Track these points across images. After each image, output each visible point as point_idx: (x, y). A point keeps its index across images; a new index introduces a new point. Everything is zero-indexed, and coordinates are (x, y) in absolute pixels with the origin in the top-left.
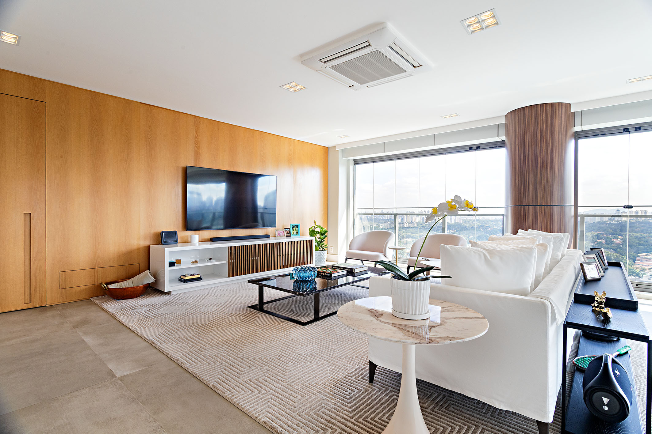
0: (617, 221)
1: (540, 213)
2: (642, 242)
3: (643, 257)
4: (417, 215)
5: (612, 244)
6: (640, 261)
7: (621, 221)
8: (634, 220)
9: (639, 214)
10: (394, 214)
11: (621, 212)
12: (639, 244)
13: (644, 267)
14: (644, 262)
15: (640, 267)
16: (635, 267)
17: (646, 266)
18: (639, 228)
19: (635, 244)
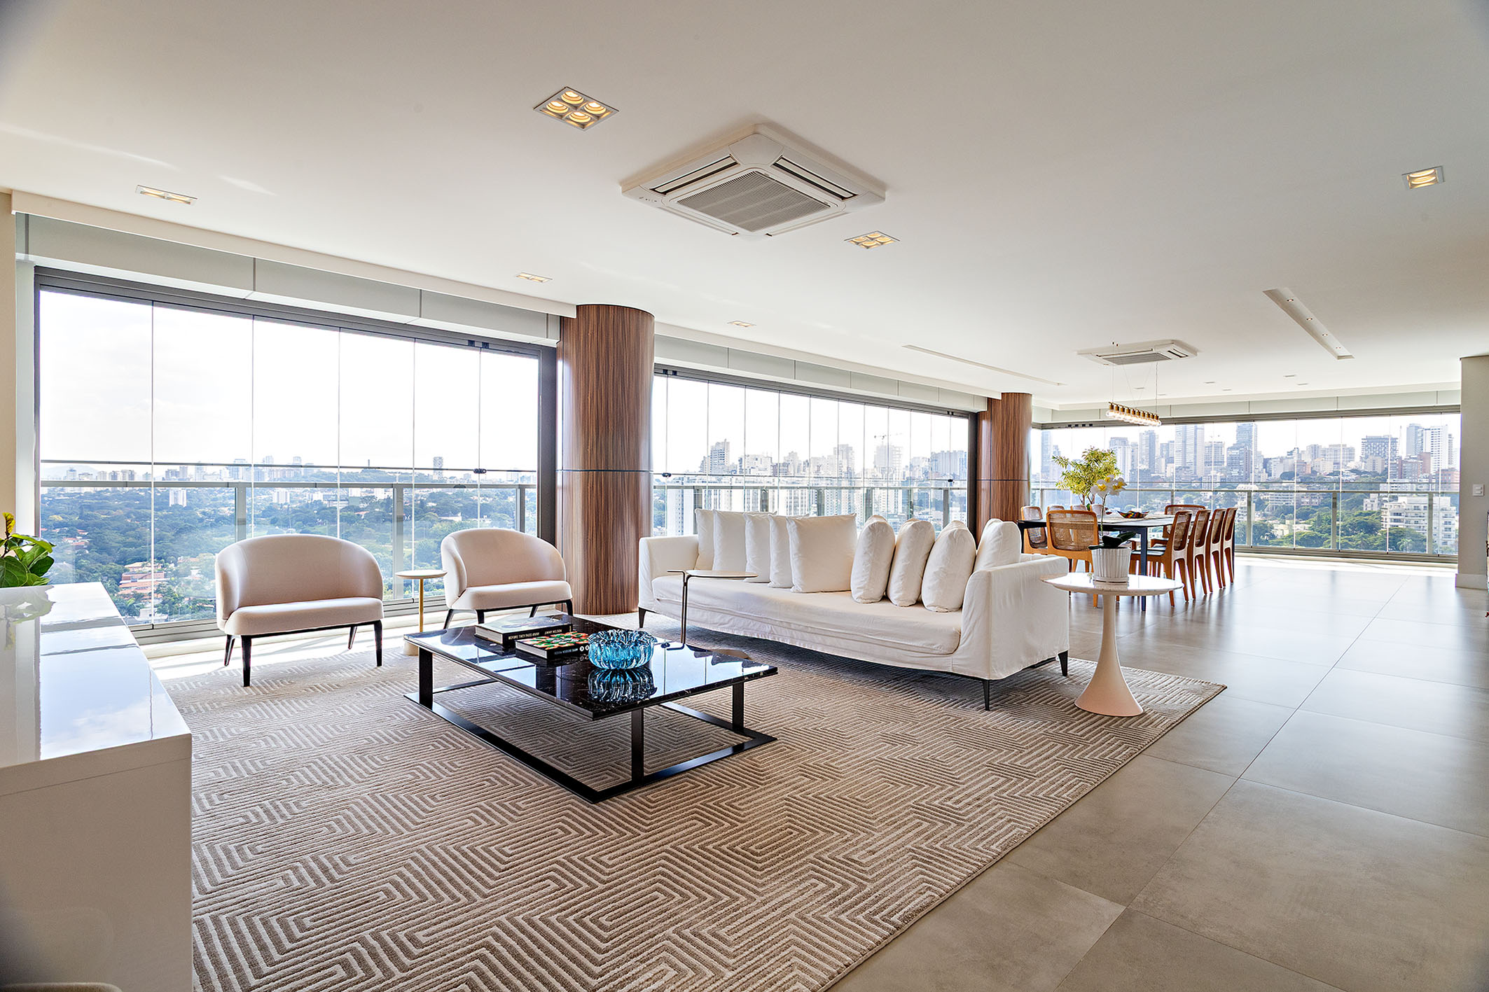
0: (70, 495)
2: (131, 538)
3: (136, 570)
5: (64, 548)
6: (130, 581)
7: (79, 494)
8: (109, 492)
9: (120, 479)
11: (79, 474)
12: (125, 543)
13: (139, 592)
14: (138, 581)
15: (132, 593)
16: (121, 595)
17: (142, 588)
18: (121, 509)
19: (117, 545)
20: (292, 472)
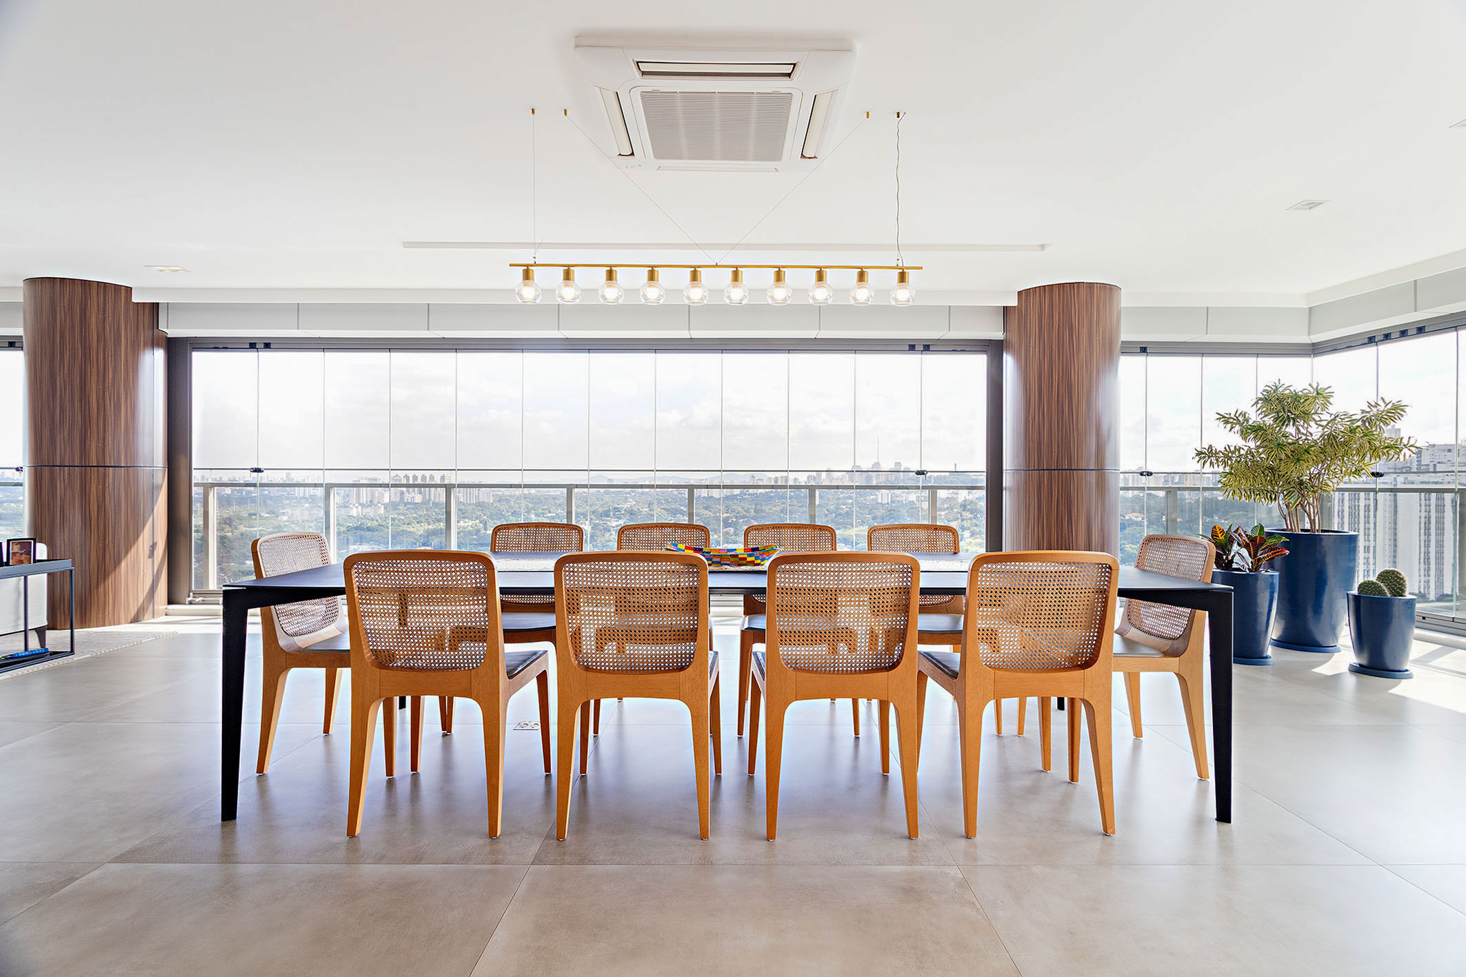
1: (60, 480)
4: (386, 486)
10: (321, 485)
20: (894, 476)
